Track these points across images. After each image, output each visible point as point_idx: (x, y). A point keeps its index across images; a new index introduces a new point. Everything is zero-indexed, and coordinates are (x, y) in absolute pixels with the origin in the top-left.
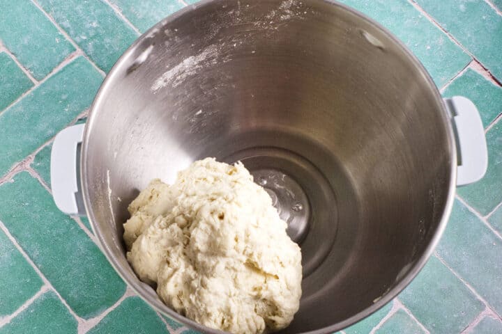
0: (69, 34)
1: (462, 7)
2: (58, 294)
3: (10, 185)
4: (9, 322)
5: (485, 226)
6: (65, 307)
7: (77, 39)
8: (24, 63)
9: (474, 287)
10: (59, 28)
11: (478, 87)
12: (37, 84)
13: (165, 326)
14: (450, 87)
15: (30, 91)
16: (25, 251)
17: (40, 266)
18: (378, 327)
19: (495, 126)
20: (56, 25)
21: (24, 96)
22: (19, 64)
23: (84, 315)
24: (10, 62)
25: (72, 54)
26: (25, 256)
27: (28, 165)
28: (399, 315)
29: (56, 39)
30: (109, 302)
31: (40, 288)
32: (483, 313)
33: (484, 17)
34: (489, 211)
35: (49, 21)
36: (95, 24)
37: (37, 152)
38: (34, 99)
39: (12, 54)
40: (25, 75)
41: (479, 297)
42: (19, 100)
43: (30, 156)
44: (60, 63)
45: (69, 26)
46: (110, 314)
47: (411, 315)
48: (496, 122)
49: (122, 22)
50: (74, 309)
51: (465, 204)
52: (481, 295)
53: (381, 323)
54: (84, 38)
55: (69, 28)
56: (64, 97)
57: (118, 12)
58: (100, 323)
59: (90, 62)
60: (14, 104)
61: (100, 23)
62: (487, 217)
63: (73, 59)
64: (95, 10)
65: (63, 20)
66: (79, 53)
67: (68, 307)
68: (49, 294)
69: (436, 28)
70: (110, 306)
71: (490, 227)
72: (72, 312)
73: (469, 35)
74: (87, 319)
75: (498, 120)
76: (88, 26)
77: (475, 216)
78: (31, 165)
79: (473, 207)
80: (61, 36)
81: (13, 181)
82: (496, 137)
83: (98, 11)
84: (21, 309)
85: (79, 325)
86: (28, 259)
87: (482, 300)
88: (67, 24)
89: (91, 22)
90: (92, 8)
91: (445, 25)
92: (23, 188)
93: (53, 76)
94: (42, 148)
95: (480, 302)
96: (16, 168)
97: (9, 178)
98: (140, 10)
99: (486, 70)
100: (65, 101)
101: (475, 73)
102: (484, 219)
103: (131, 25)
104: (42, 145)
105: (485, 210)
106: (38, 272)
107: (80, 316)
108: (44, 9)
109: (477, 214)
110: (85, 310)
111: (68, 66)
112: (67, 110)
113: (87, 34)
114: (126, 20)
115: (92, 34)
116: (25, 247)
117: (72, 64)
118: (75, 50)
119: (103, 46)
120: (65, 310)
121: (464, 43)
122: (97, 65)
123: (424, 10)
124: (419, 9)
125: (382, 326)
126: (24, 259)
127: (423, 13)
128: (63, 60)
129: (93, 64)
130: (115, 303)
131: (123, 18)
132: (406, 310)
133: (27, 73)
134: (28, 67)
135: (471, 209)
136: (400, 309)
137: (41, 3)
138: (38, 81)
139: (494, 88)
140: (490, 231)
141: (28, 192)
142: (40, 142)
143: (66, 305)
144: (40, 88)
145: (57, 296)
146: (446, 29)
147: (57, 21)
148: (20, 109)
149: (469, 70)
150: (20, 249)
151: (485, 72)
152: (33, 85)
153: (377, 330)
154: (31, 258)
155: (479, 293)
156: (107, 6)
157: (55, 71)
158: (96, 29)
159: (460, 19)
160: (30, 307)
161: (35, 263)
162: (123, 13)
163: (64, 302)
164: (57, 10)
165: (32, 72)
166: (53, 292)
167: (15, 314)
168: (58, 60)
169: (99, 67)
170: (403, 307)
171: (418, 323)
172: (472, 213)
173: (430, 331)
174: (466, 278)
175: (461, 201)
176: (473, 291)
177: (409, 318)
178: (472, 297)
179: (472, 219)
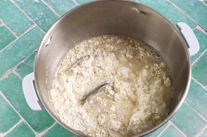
0: (31, 18)
1: (192, 4)
2: (27, 123)
3: (6, 78)
4: (5, 135)
5: (205, 90)
6: (30, 128)
7: (35, 20)
8: (12, 30)
9: (202, 115)
10: (27, 15)
11: (200, 35)
12: (18, 38)
15: (15, 41)
16: (13, 105)
17: (19, 111)
18: (162, 132)
20: (26, 14)
21: (12, 42)
22: (10, 30)
23: (38, 131)
24: (6, 29)
25: (33, 25)
26: (13, 107)
27: (14, 70)
28: (171, 127)
29: (26, 20)
30: (49, 125)
31: (19, 120)
33: (201, 8)
35: (23, 13)
36: (42, 14)
37: (18, 65)
38: (17, 44)
39: (7, 26)
40: (13, 34)
41: (204, 119)
42: (10, 44)
43: (15, 66)
44: (27, 29)
45: (31, 14)
46: (49, 130)
47: (176, 127)
49: (53, 13)
50: (34, 129)
51: (196, 82)
53: (164, 131)
54: (37, 19)
55: (31, 15)
56: (29, 43)
57: (51, 9)
58: (45, 134)
59: (40, 29)
60: (8, 46)
61: (44, 13)
62: (206, 87)
63: (33, 27)
64: (42, 8)
65: (29, 12)
66: (35, 25)
67: (31, 128)
68: (23, 123)
69: (182, 13)
70: (49, 127)
72: (33, 130)
73: (195, 15)
74: (39, 133)
76: (39, 14)
77: (201, 86)
78: (15, 70)
79: (200, 83)
80: (28, 19)
81: (7, 77)
83: (43, 8)
84: (11, 130)
85: (36, 135)
86: (14, 109)
88: (30, 14)
89: (40, 13)
90: (41, 7)
91: (185, 11)
92: (11, 80)
93: (25, 35)
94: (20, 63)
95: (205, 121)
96: (9, 72)
97: (6, 76)
98: (61, 8)
99: (203, 28)
100: (30, 45)
101: (199, 30)
102: (204, 88)
103: (57, 14)
104: (20, 62)
105: (205, 84)
106: (18, 114)
107: (36, 131)
108: (20, 8)
109: (202, 86)
110: (38, 129)
111: (31, 30)
112: (30, 48)
113: (39, 18)
114: (55, 12)
115: (41, 17)
116: (13, 104)
117: (33, 29)
118: (34, 24)
119: (45, 22)
120: (30, 129)
121: (193, 18)
122: (43, 29)
123: (177, 6)
124: (175, 5)
125: (164, 132)
126: (12, 109)
127: (177, 7)
128: (28, 28)
129: (41, 29)
130: (51, 126)
131: (54, 11)
132: (174, 125)
133: (13, 33)
134: (14, 31)
135: (199, 84)
136: (171, 125)
137: (19, 6)
138: (18, 36)
141: (14, 81)
142: (19, 61)
143: (30, 127)
144: (19, 39)
145: (27, 124)
146: (186, 13)
147: (26, 13)
148: (11, 48)
149: (196, 29)
150: (11, 105)
151: (202, 29)
152: (16, 38)
153: (162, 134)
154: (16, 108)
155: (204, 117)
156: (47, 6)
157: (25, 32)
158: (42, 15)
159: (192, 9)
160: (15, 129)
161: (17, 110)
162: (53, 9)
163: (29, 126)
164: (26, 8)
165: (16, 33)
166: (25, 122)
167: (8, 132)
168: (26, 28)
169: (44, 30)
170: (172, 124)
171: (179, 130)
172: (200, 85)
173: (184, 133)
174: (198, 111)
175: (195, 80)
176: (202, 117)
177: (175, 128)
178: (201, 119)
179: (199, 87)
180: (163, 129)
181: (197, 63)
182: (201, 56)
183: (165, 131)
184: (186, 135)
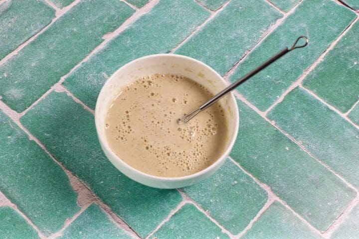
5: (346, 122)
9: (343, 176)
11: (324, 6)
13: (37, 233)
14: (300, 7)
18: (255, 219)
19: (343, 38)
28: (275, 207)
32: (355, 199)
34: (348, 108)
41: (350, 186)
47: (287, 206)
48: (344, 34)
51: (325, 103)
52: (351, 183)
53: (258, 215)
62: (347, 114)
71: (351, 122)
75: (345, 32)
77: (335, 113)
79: (333, 106)
82: (345, 46)
87: (353, 188)
95: (350, 190)
102: (344, 116)
105: (344, 108)
109: (338, 112)
125: (259, 218)
132: (281, 201)
135: (331, 108)
136: (275, 201)
139: (339, 7)
140: (352, 126)
153: (255, 222)
155: (349, 181)
170: (278, 199)
171: (294, 213)
172: (333, 111)
173: (307, 220)
174: (335, 168)
175: (322, 101)
176: (343, 180)
177: (285, 208)
178: (342, 185)
179: (333, 116)
180: (257, 212)
181: (323, 63)
182: (330, 48)
183: (261, 215)
184: (310, 223)
